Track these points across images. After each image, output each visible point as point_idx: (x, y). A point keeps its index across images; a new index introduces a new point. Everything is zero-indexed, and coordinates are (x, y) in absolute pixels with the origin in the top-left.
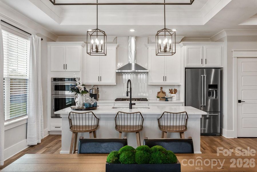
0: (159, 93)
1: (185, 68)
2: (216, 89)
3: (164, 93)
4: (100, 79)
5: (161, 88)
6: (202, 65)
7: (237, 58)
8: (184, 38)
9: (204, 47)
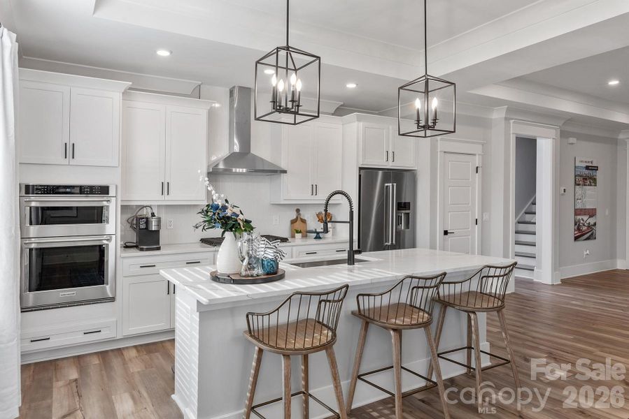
0: (293, 222)
1: (360, 168)
2: (407, 211)
3: (304, 221)
4: (165, 188)
5: (298, 211)
6: (386, 163)
7: (445, 152)
8: (342, 106)
9: (391, 127)
